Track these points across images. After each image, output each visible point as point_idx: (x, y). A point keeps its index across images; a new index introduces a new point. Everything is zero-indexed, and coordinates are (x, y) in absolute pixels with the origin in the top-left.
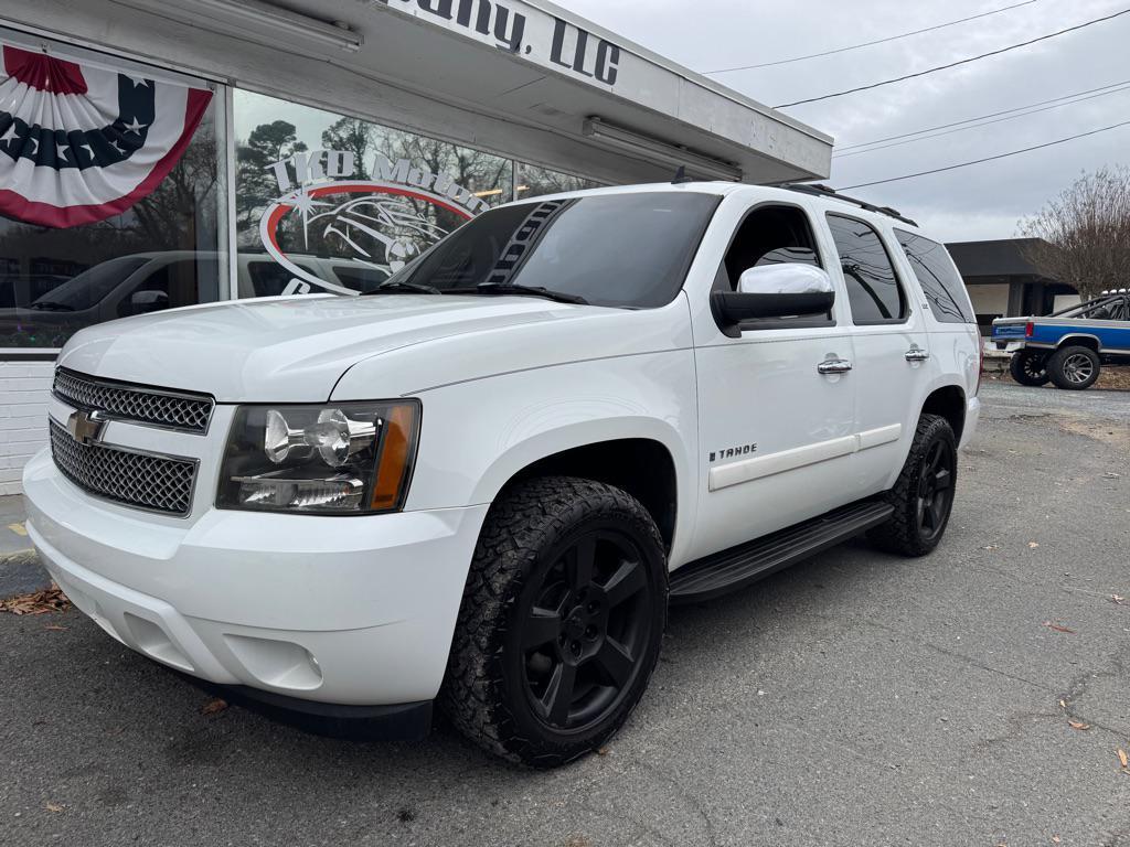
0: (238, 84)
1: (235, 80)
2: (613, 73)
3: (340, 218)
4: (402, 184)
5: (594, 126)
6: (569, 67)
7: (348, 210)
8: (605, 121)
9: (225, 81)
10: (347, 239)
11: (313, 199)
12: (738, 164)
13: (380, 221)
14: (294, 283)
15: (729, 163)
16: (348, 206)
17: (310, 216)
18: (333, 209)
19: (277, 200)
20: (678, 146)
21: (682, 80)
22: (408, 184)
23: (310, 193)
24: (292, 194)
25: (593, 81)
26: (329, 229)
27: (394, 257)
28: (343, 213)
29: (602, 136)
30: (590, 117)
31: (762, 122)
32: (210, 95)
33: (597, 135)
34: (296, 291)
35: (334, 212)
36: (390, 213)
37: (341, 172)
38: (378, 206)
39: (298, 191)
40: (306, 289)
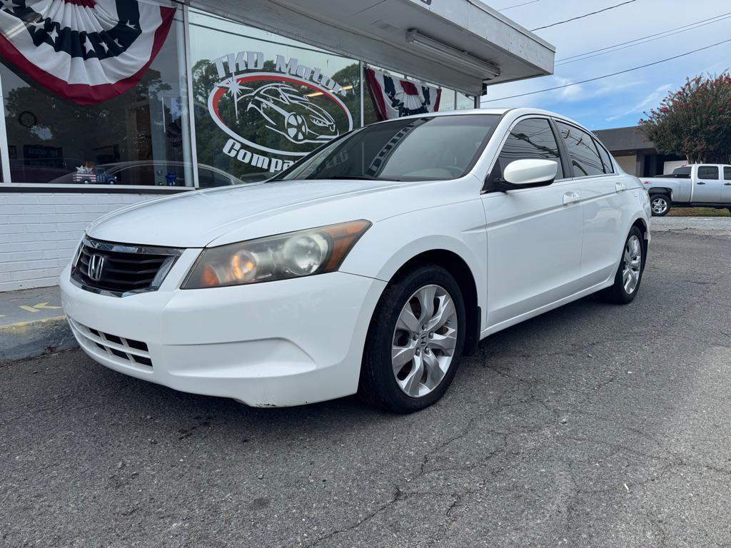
0: (191, 3)
1: (189, 1)
3: (256, 98)
4: (293, 75)
5: (414, 35)
7: (262, 93)
8: (421, 33)
10: (261, 112)
11: (240, 85)
13: (281, 100)
14: (230, 142)
16: (261, 90)
17: (238, 97)
18: (251, 92)
19: (218, 85)
20: (464, 51)
22: (297, 76)
23: (238, 80)
24: (227, 81)
25: (418, 2)
26: (250, 105)
27: (290, 125)
28: (258, 94)
29: (421, 45)
30: (410, 30)
32: (174, 11)
33: (415, 41)
34: (232, 148)
35: (253, 94)
36: (287, 95)
37: (256, 66)
38: (279, 90)
39: (230, 79)
40: (238, 146)
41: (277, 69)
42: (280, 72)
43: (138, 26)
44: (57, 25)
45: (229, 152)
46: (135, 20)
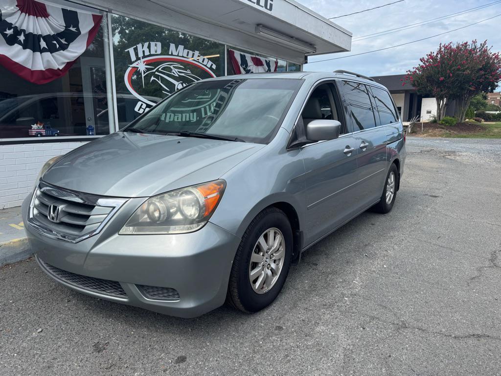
0: (113, 11)
1: (112, 10)
2: (271, 5)
3: (156, 73)
4: (181, 57)
5: (260, 29)
6: (255, 3)
7: (160, 69)
8: (265, 27)
9: (107, 10)
10: (160, 82)
11: (146, 65)
12: (314, 45)
13: (172, 74)
14: (139, 104)
15: (311, 45)
17: (144, 73)
18: (153, 69)
19: (131, 66)
20: (292, 37)
21: (297, 8)
22: (183, 57)
23: (144, 62)
24: (137, 63)
25: (264, 9)
26: (153, 78)
28: (157, 71)
29: (264, 34)
30: (258, 25)
31: (326, 26)
32: (101, 17)
33: (261, 33)
34: (141, 107)
35: (154, 71)
36: (177, 70)
37: (156, 52)
38: (172, 67)
39: (139, 61)
40: (144, 106)
41: (170, 53)
42: (172, 55)
43: (78, 29)
44: (24, 31)
45: (139, 110)
46: (76, 25)
